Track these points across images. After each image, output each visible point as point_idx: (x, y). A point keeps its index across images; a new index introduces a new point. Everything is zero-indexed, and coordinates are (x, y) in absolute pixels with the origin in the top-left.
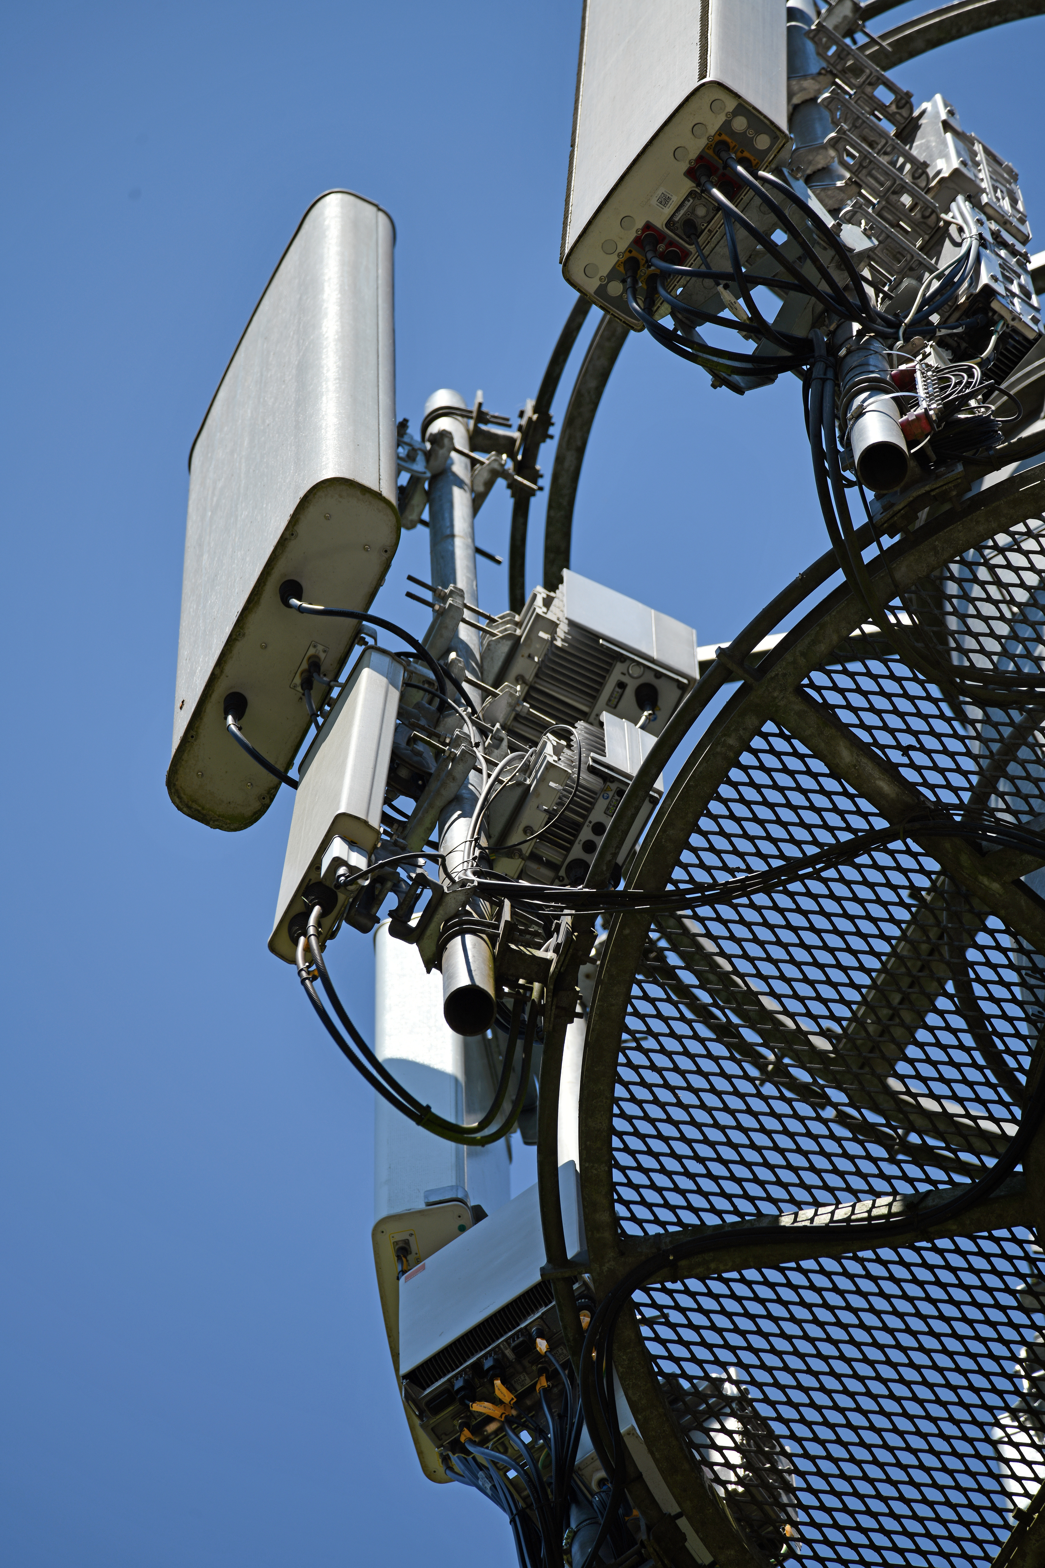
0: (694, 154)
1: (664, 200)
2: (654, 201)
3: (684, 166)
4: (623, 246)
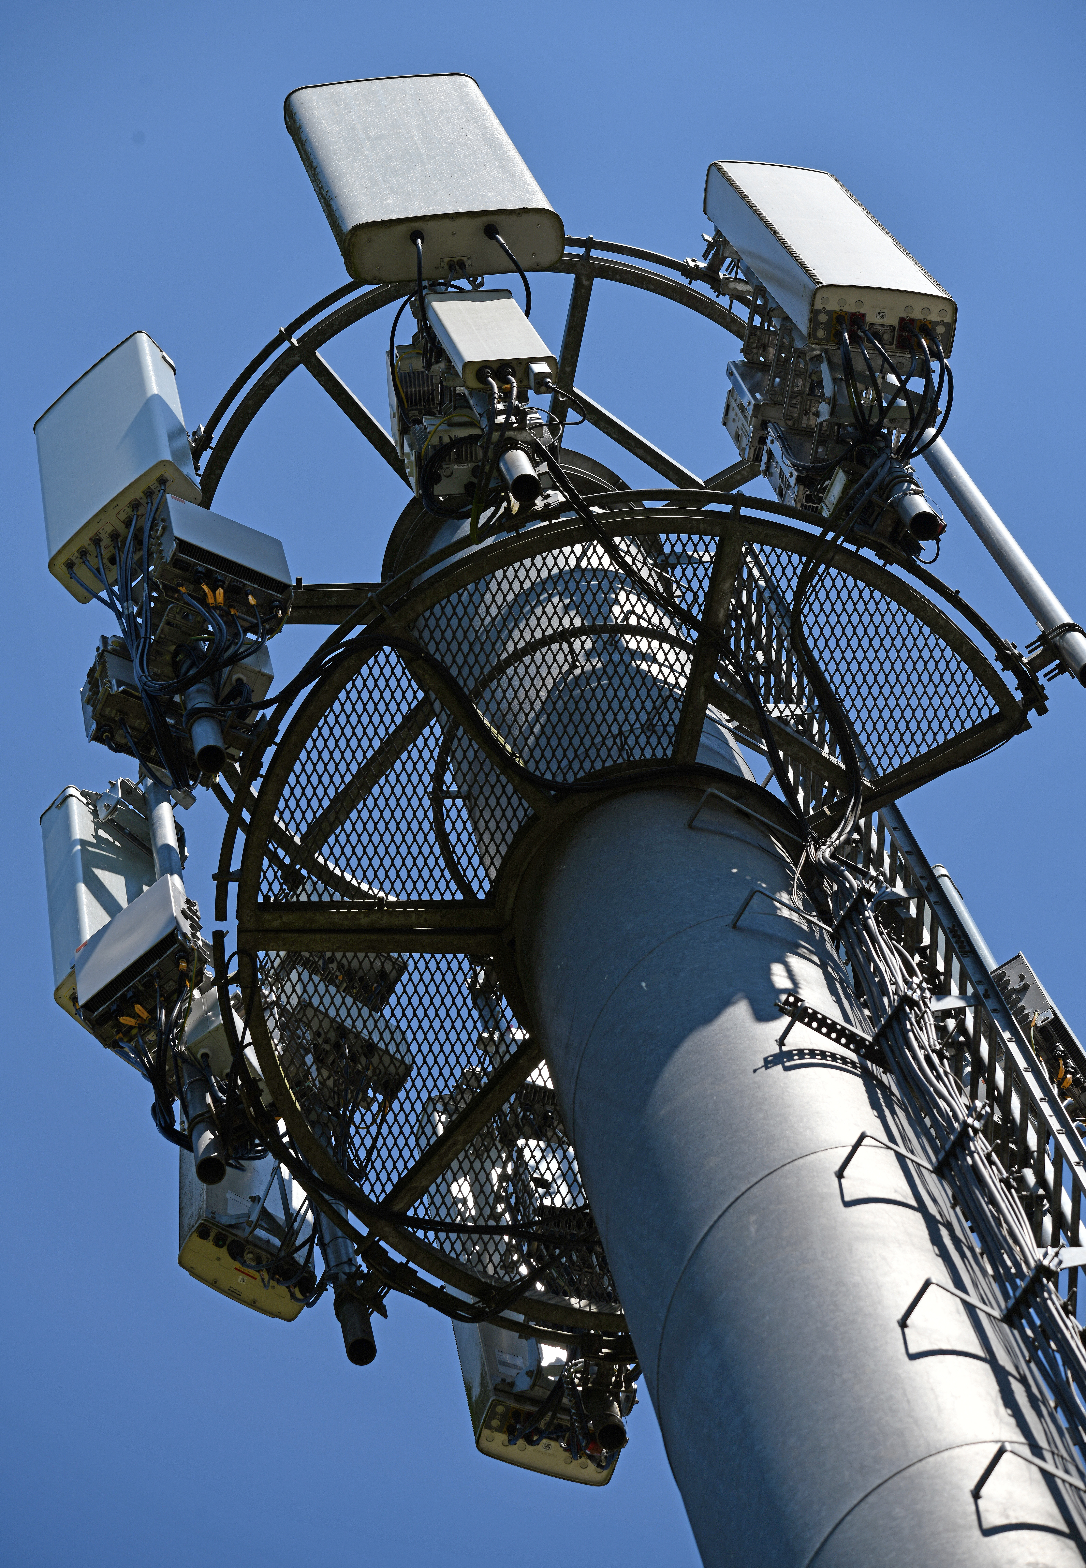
0: (913, 316)
1: (881, 316)
2: (878, 311)
3: (904, 315)
4: (847, 309)
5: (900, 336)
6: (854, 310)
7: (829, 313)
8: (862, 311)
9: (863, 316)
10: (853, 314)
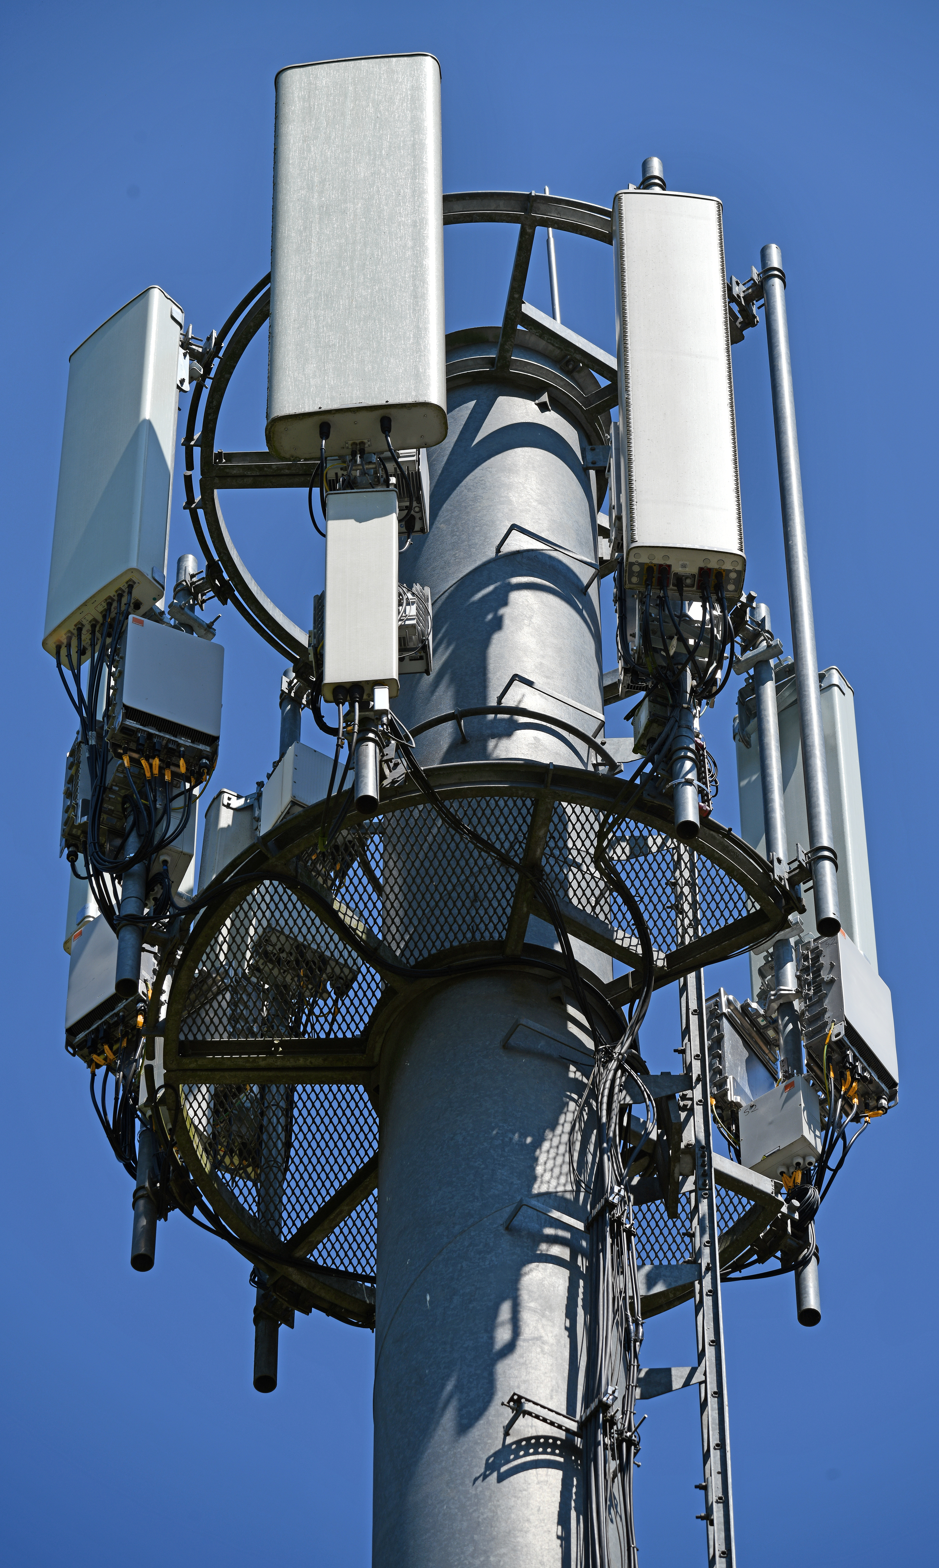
0: (710, 567)
1: (684, 567)
2: (682, 564)
3: (703, 566)
4: (655, 562)
5: (699, 581)
6: (662, 562)
7: (641, 565)
8: (668, 563)
9: (669, 566)
10: (661, 565)
